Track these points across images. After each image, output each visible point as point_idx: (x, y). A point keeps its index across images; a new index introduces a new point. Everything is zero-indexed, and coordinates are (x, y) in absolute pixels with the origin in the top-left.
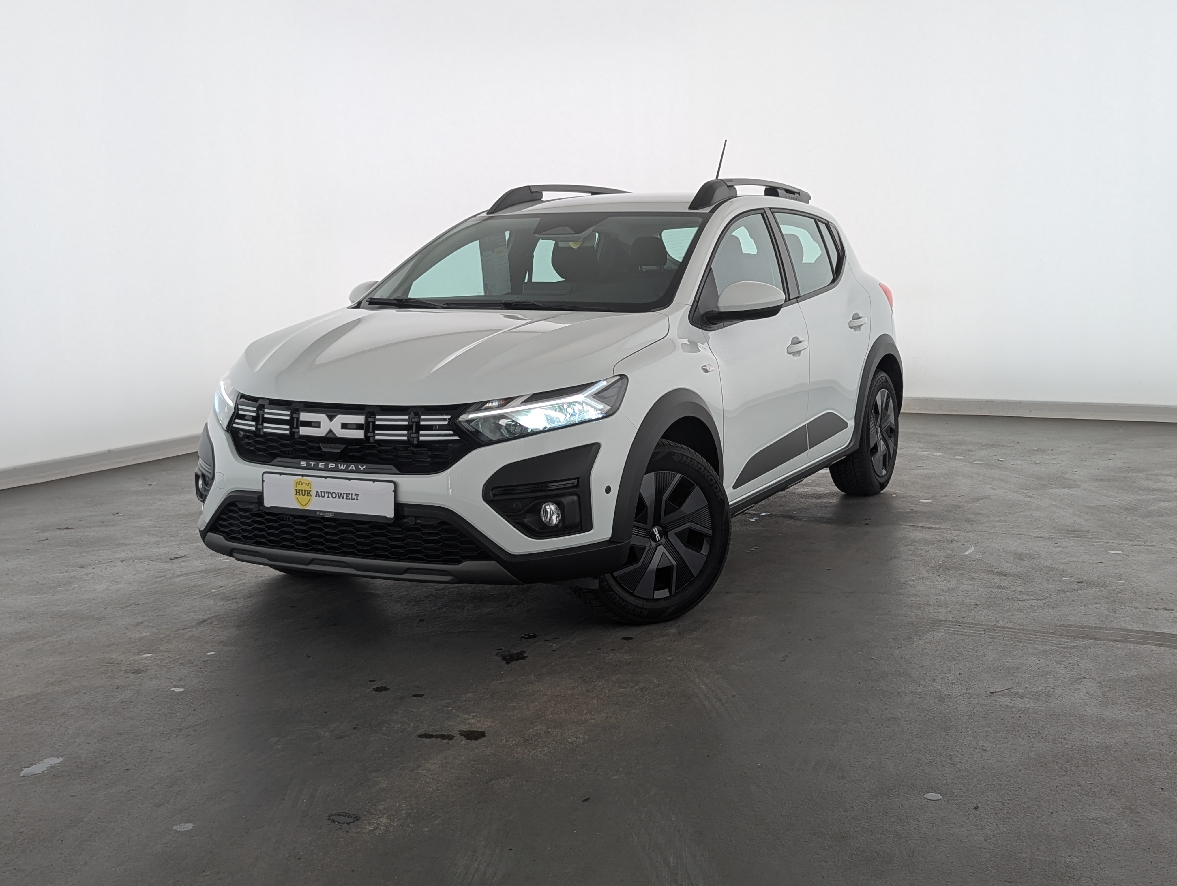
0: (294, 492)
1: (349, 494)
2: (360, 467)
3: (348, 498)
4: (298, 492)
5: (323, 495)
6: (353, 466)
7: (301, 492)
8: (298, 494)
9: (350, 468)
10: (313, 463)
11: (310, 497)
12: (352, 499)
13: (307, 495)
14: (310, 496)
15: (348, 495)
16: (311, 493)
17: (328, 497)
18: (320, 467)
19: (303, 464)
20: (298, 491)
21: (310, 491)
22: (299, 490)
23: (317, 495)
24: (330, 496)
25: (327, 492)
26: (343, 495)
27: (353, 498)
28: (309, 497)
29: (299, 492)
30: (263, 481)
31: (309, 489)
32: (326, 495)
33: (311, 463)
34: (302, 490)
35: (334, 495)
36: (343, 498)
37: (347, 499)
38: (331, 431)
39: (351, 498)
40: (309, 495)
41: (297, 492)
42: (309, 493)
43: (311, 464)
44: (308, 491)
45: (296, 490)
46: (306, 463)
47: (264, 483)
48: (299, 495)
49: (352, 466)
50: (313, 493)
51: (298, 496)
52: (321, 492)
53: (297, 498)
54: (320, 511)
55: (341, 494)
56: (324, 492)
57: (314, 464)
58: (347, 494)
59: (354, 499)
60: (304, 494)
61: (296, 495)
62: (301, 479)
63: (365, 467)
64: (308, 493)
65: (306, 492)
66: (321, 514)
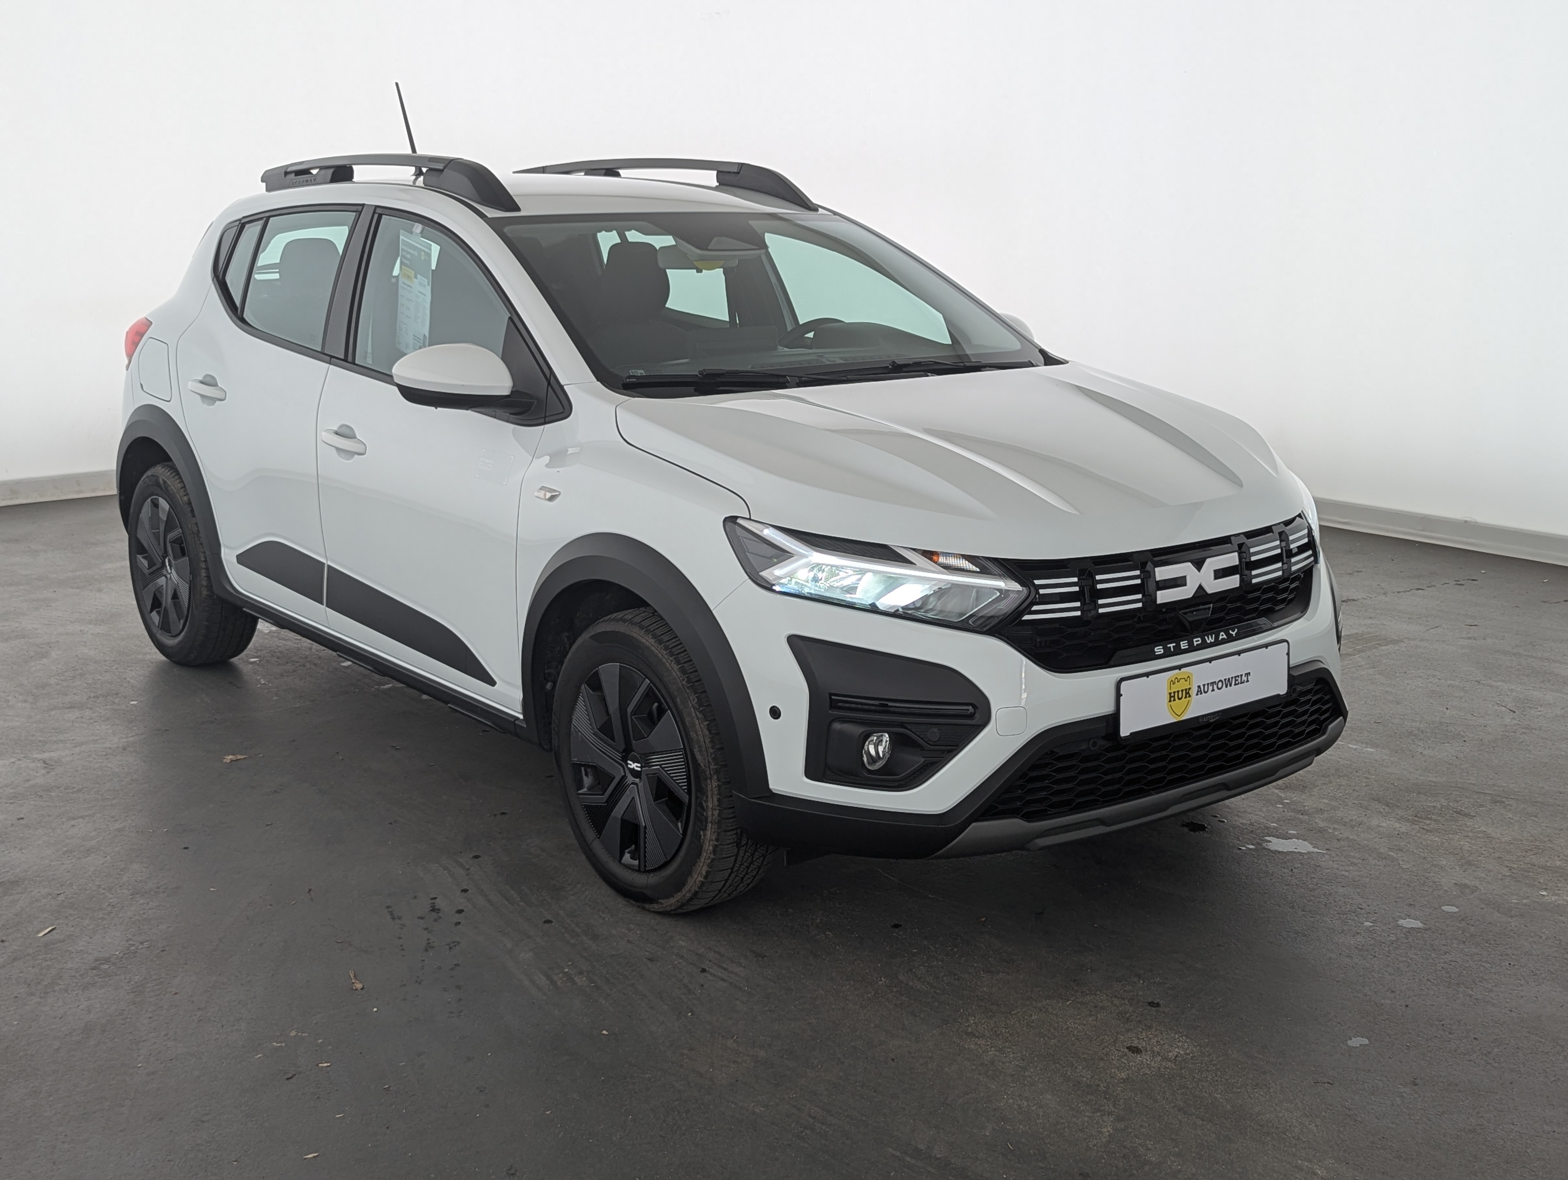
0: (1166, 697)
9: (1221, 637)
10: (1171, 645)
12: (1241, 683)
15: (1237, 678)
16: (1190, 692)
18: (1182, 648)
19: (1159, 650)
20: (1172, 695)
21: (1190, 689)
23: (1199, 692)
27: (1243, 681)
28: (1188, 699)
29: (1174, 696)
33: (1168, 646)
37: (1235, 684)
40: (1188, 695)
41: (1171, 697)
42: (1188, 693)
43: (1170, 647)
46: (1163, 648)
48: (1174, 700)
57: (1173, 646)
61: (1170, 701)
62: (1177, 674)
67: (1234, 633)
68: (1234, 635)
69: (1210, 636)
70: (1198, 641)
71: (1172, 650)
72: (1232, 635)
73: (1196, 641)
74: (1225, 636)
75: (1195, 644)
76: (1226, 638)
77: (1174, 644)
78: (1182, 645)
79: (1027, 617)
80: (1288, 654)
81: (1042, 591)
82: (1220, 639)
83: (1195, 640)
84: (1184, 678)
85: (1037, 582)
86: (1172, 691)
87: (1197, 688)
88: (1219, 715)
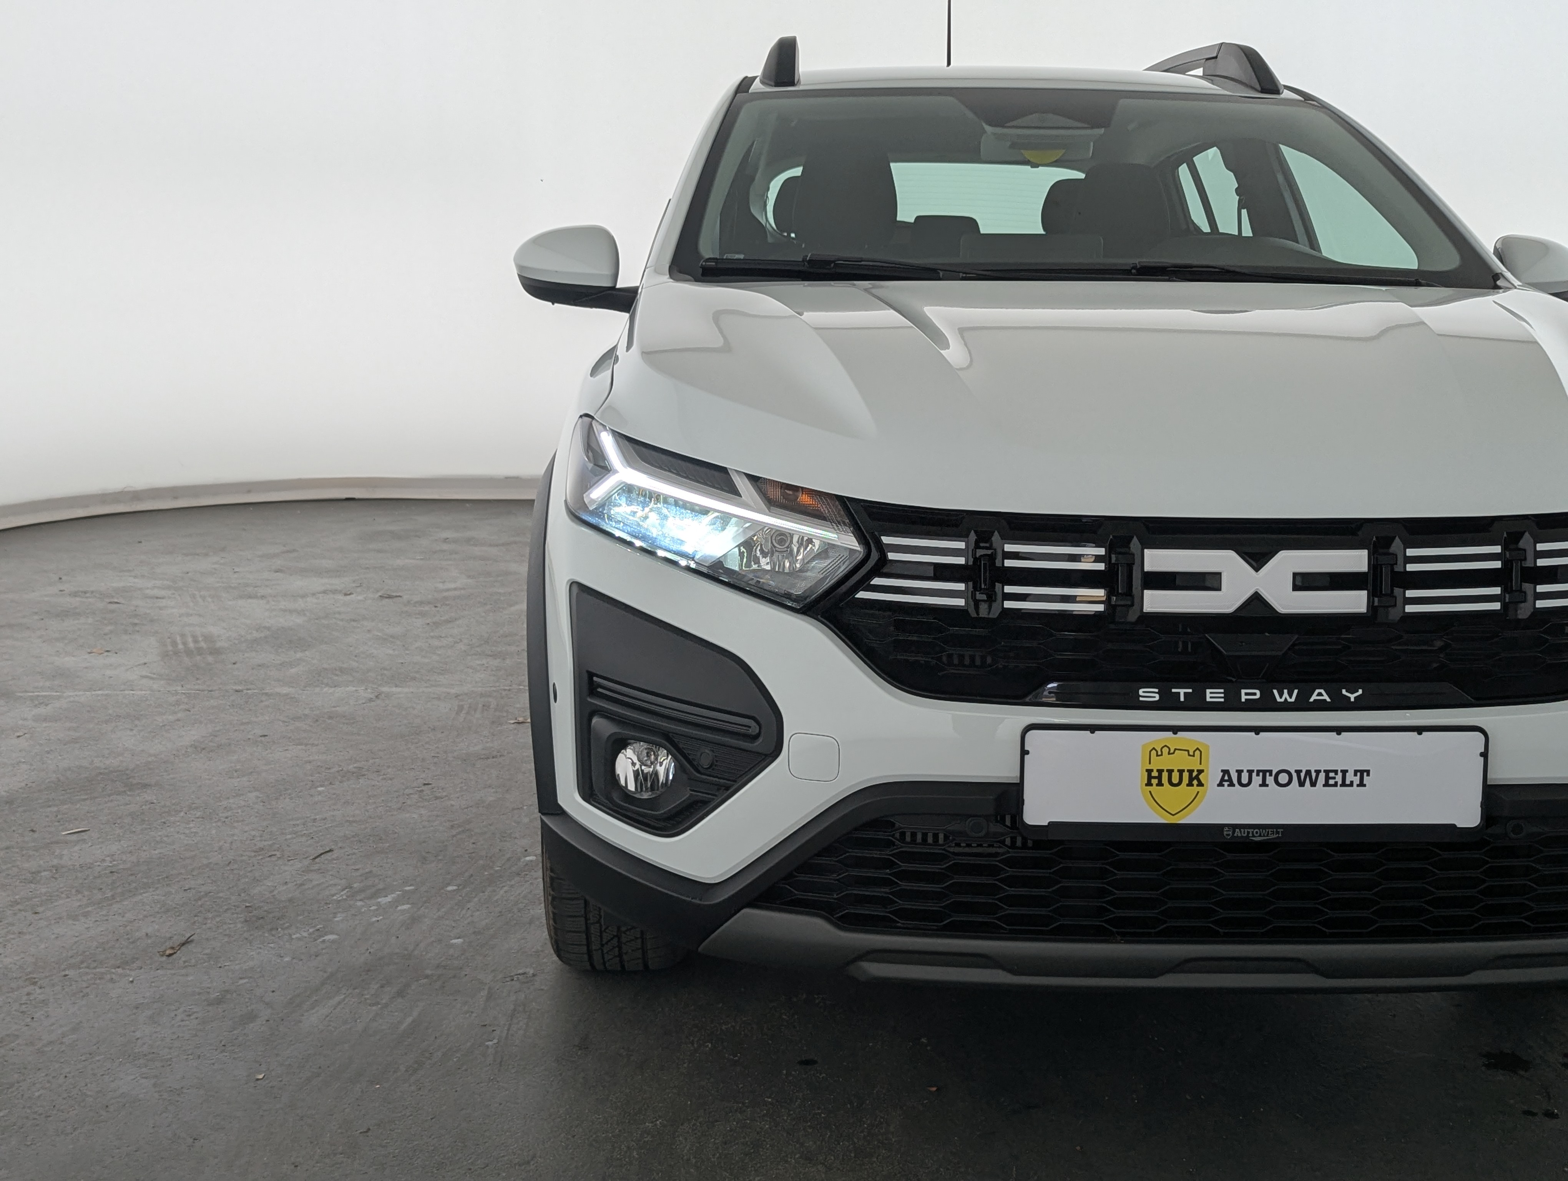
1: (1336, 772)
2: (1344, 692)
3: (1331, 782)
4: (1153, 778)
5: (1245, 780)
6: (1322, 691)
7: (1165, 775)
8: (1155, 782)
9: (1314, 697)
10: (1182, 691)
11: (1200, 788)
12: (1344, 784)
13: (1190, 784)
14: (1200, 784)
15: (1332, 775)
16: (1201, 777)
17: (1264, 784)
18: (1208, 699)
20: (1155, 774)
21: (1200, 772)
22: (1160, 772)
23: (1226, 779)
24: (1270, 780)
25: (1258, 772)
26: (1314, 775)
28: (1195, 789)
29: (1159, 778)
30: (1024, 752)
31: (1196, 767)
32: (1257, 780)
34: (1170, 772)
35: (1284, 778)
36: (1313, 784)
37: (1326, 784)
38: (1256, 599)
39: (1340, 782)
40: (1195, 782)
41: (1150, 777)
42: (1197, 777)
43: (1179, 693)
44: (1191, 772)
45: (1149, 771)
47: (1026, 757)
48: (1160, 784)
49: (1317, 691)
50: (1212, 777)
51: (1154, 788)
52: (1239, 772)
53: (1150, 792)
54: (1234, 827)
55: (1308, 772)
56: (1250, 772)
58: (1327, 772)
59: (1351, 784)
60: (1175, 780)
61: (1149, 784)
63: (1360, 692)
64: (1191, 779)
65: (1186, 775)
66: (1238, 833)
67: (1352, 697)
68: (1352, 700)
69: (1286, 691)
70: (1255, 694)
71: (1182, 699)
72: (1350, 698)
73: (1246, 694)
74: (1326, 697)
75: (1244, 698)
76: (1328, 700)
77: (1190, 691)
78: (1208, 695)
79: (862, 595)
80: (1485, 755)
81: (891, 556)
82: (1312, 700)
83: (1243, 691)
84: (1188, 751)
85: (886, 540)
86: (1155, 767)
87: (1221, 774)
88: (1278, 833)
